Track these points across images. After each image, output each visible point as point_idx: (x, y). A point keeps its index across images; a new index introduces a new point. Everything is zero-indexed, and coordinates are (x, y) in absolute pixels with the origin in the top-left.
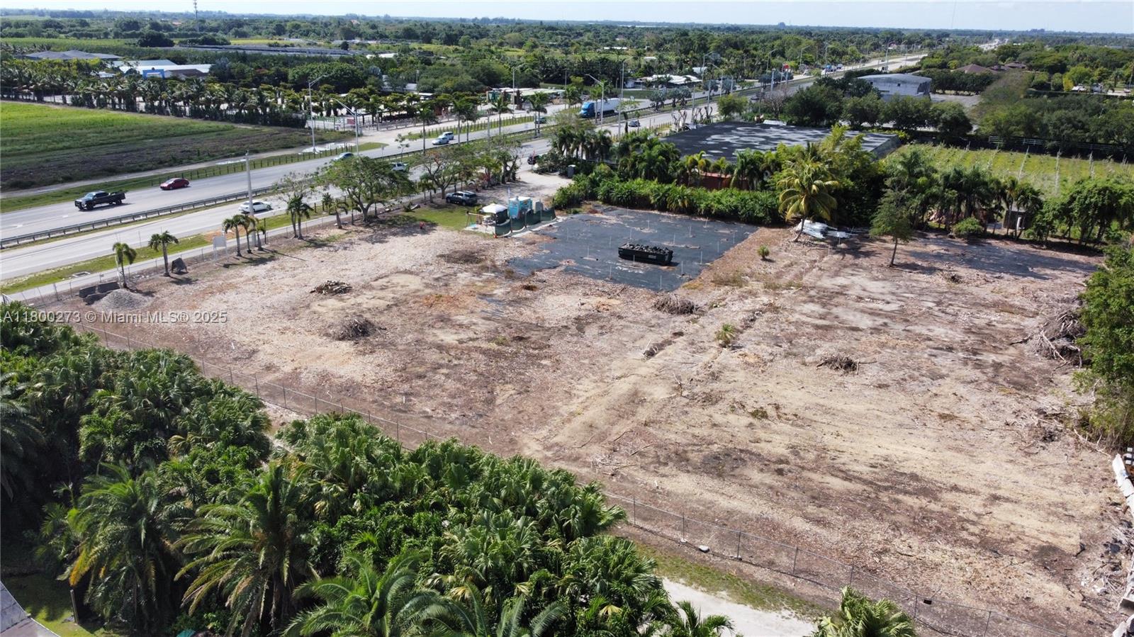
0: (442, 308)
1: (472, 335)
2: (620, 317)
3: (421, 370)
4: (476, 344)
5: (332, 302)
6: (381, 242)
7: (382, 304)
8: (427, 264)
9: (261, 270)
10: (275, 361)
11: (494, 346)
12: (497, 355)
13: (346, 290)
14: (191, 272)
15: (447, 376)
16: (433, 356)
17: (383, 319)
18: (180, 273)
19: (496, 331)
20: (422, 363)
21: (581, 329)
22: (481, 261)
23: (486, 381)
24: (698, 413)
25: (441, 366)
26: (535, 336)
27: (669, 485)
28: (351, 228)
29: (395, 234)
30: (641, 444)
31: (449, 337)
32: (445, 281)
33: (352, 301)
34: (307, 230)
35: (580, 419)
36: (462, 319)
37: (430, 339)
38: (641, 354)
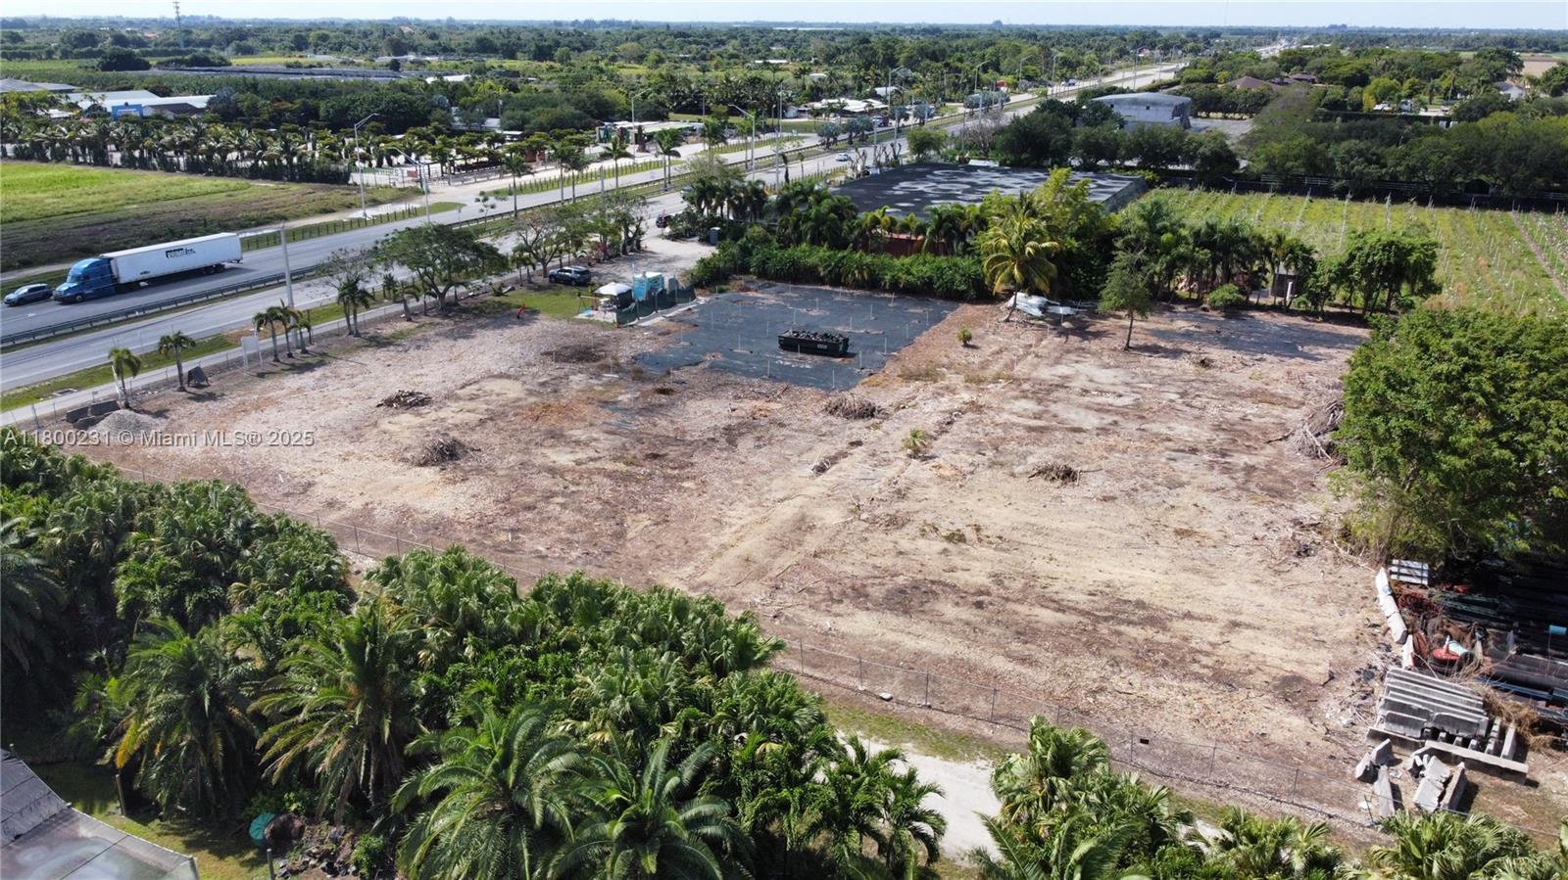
0: (551, 421)
1: (593, 454)
2: (782, 425)
3: (529, 500)
4: (598, 465)
5: (407, 418)
6: (465, 337)
7: (473, 418)
8: (529, 365)
9: (307, 379)
10: (339, 496)
11: (621, 466)
12: (627, 478)
13: (424, 401)
14: (214, 385)
15: (564, 506)
16: (544, 482)
17: (475, 437)
18: (199, 386)
19: (624, 447)
20: (530, 491)
21: (732, 442)
22: (599, 358)
23: (613, 510)
24: (879, 539)
25: (554, 494)
26: (672, 452)
27: (844, 626)
28: (424, 319)
29: (483, 327)
30: (808, 579)
31: (563, 458)
32: (554, 386)
33: (433, 415)
34: (365, 324)
35: (733, 553)
36: (579, 433)
37: (539, 461)
38: (809, 471)
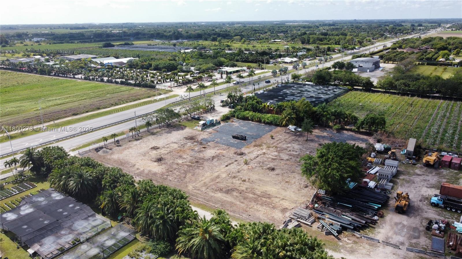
0: (181, 153)
1: (186, 161)
2: (224, 156)
3: (171, 170)
4: (186, 163)
5: (154, 152)
6: (170, 133)
7: (166, 152)
8: (180, 140)
9: (138, 142)
10: (139, 167)
11: (190, 164)
12: (190, 166)
13: (158, 148)
14: (121, 143)
15: (177, 171)
16: (175, 166)
17: (166, 156)
18: (118, 143)
19: (192, 160)
20: (172, 168)
21: (213, 160)
22: (195, 139)
23: (186, 173)
24: (230, 180)
25: (176, 169)
26: (201, 161)
27: (215, 195)
28: (163, 128)
29: (174, 130)
30: (214, 187)
31: (180, 161)
32: (183, 145)
33: (159, 151)
34: (151, 129)
35: (204, 181)
36: (185, 156)
37: (175, 162)
38: (224, 166)
